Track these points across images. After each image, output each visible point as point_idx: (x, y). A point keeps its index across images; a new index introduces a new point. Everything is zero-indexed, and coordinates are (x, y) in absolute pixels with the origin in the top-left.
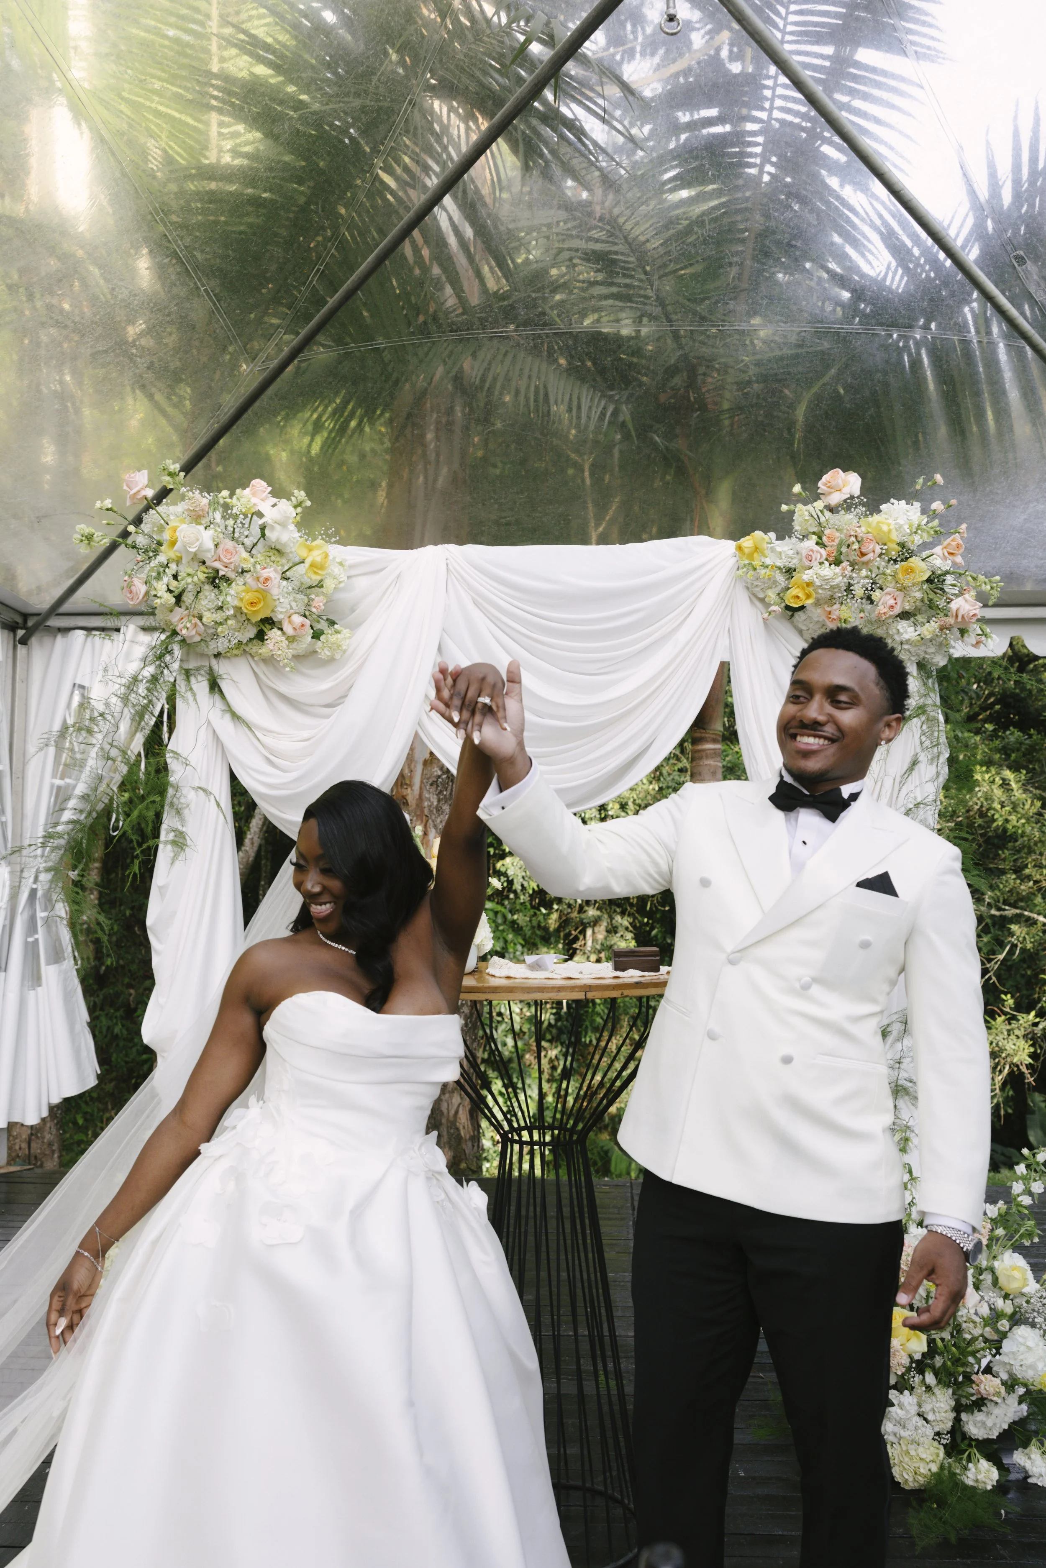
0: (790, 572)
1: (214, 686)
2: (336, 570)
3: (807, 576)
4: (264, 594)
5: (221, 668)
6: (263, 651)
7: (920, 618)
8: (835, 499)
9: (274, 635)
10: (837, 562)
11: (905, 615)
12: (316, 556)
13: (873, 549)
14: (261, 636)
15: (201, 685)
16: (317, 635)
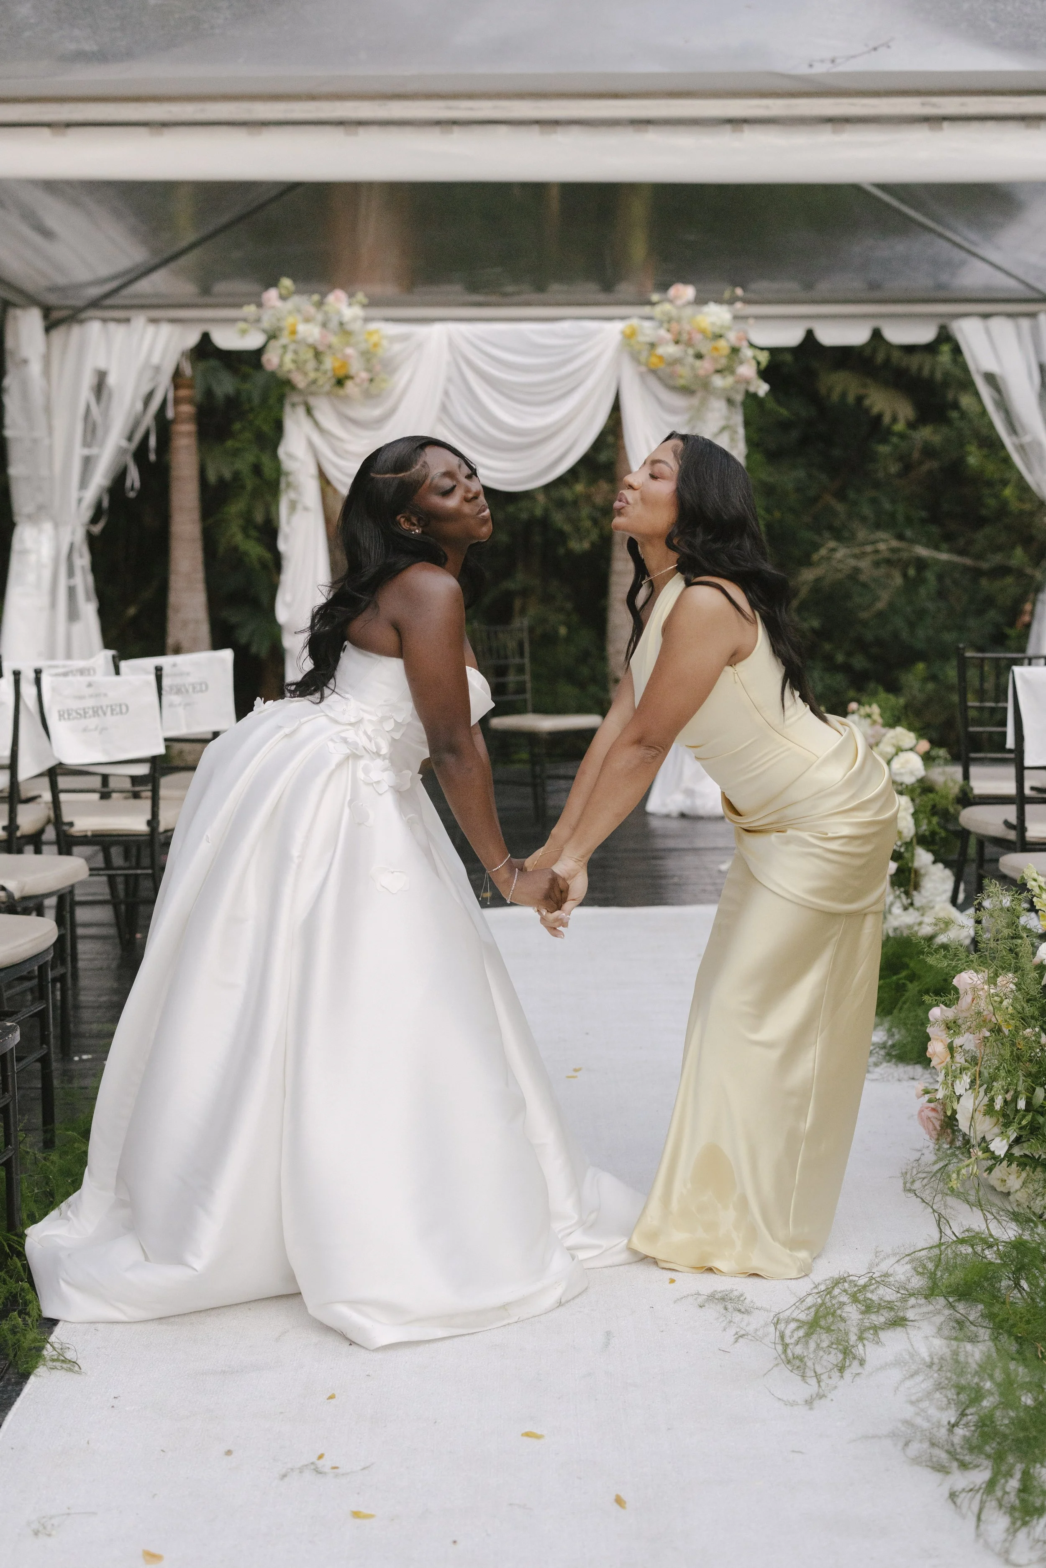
0: (653, 346)
1: (309, 411)
2: (385, 343)
3: (660, 351)
4: (345, 364)
5: (312, 401)
6: (341, 392)
7: (726, 373)
8: (679, 302)
9: (349, 384)
10: (677, 342)
11: (718, 371)
12: (375, 338)
13: (698, 337)
14: (340, 382)
15: (301, 411)
16: (371, 380)
